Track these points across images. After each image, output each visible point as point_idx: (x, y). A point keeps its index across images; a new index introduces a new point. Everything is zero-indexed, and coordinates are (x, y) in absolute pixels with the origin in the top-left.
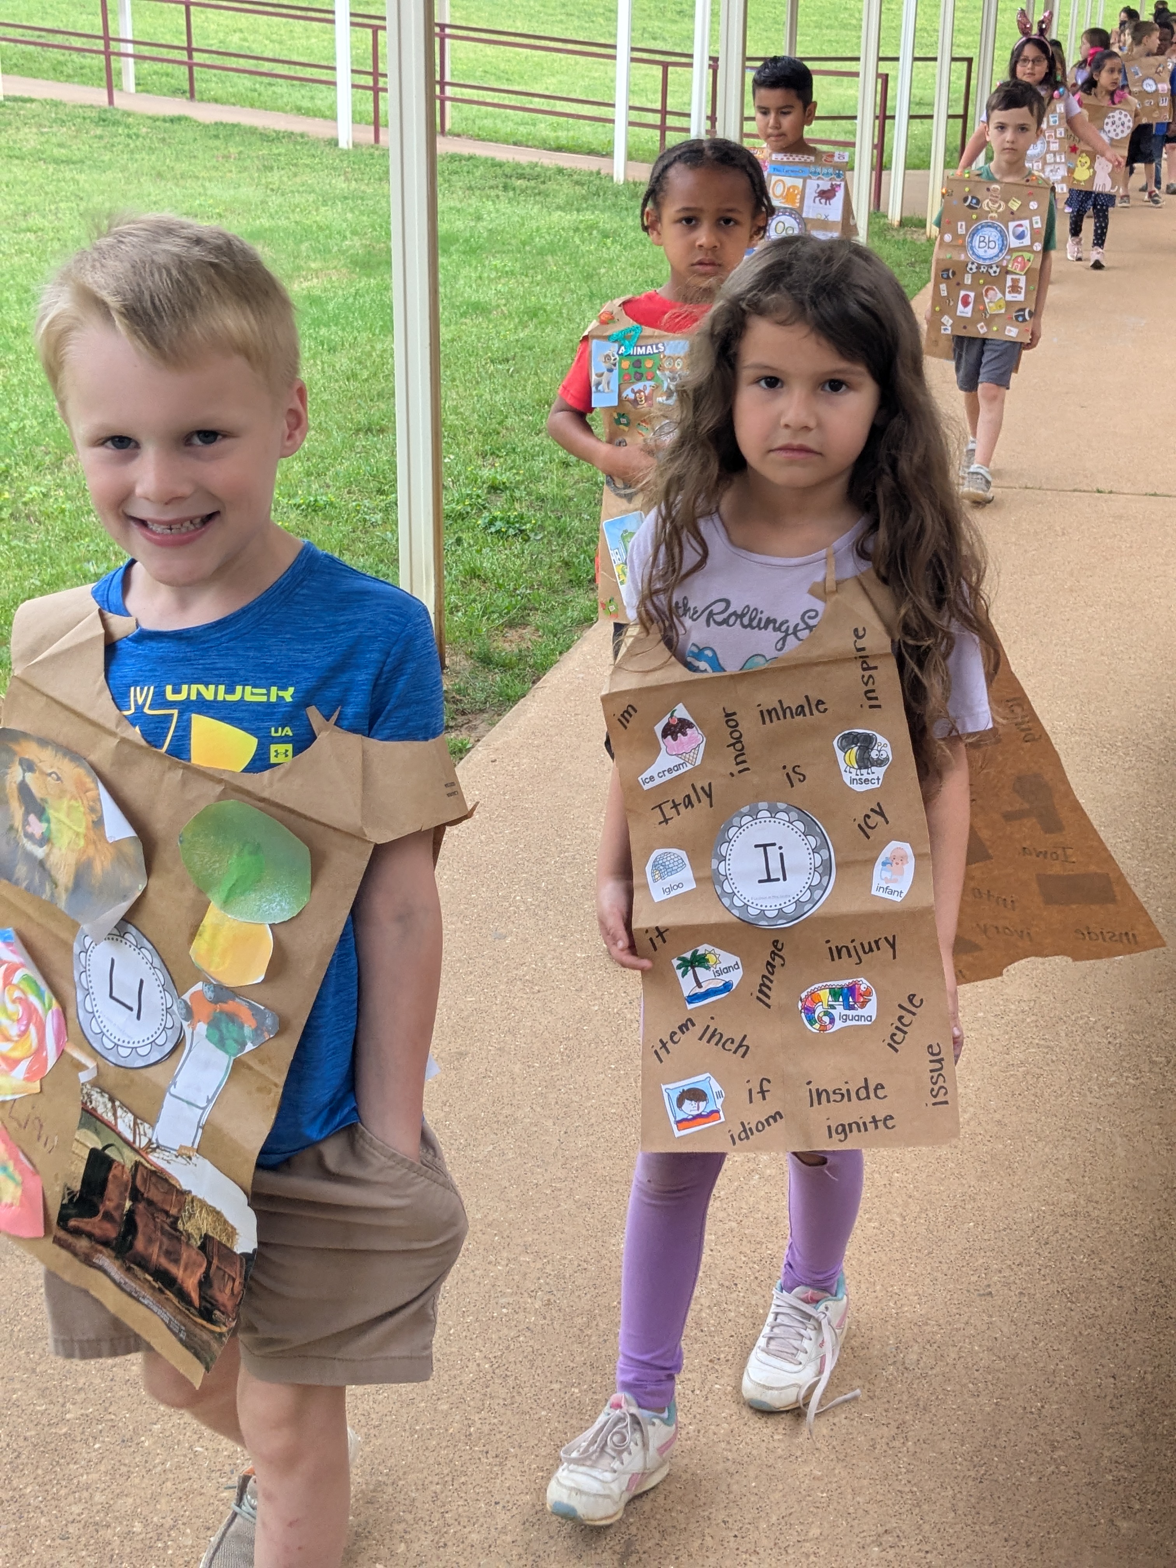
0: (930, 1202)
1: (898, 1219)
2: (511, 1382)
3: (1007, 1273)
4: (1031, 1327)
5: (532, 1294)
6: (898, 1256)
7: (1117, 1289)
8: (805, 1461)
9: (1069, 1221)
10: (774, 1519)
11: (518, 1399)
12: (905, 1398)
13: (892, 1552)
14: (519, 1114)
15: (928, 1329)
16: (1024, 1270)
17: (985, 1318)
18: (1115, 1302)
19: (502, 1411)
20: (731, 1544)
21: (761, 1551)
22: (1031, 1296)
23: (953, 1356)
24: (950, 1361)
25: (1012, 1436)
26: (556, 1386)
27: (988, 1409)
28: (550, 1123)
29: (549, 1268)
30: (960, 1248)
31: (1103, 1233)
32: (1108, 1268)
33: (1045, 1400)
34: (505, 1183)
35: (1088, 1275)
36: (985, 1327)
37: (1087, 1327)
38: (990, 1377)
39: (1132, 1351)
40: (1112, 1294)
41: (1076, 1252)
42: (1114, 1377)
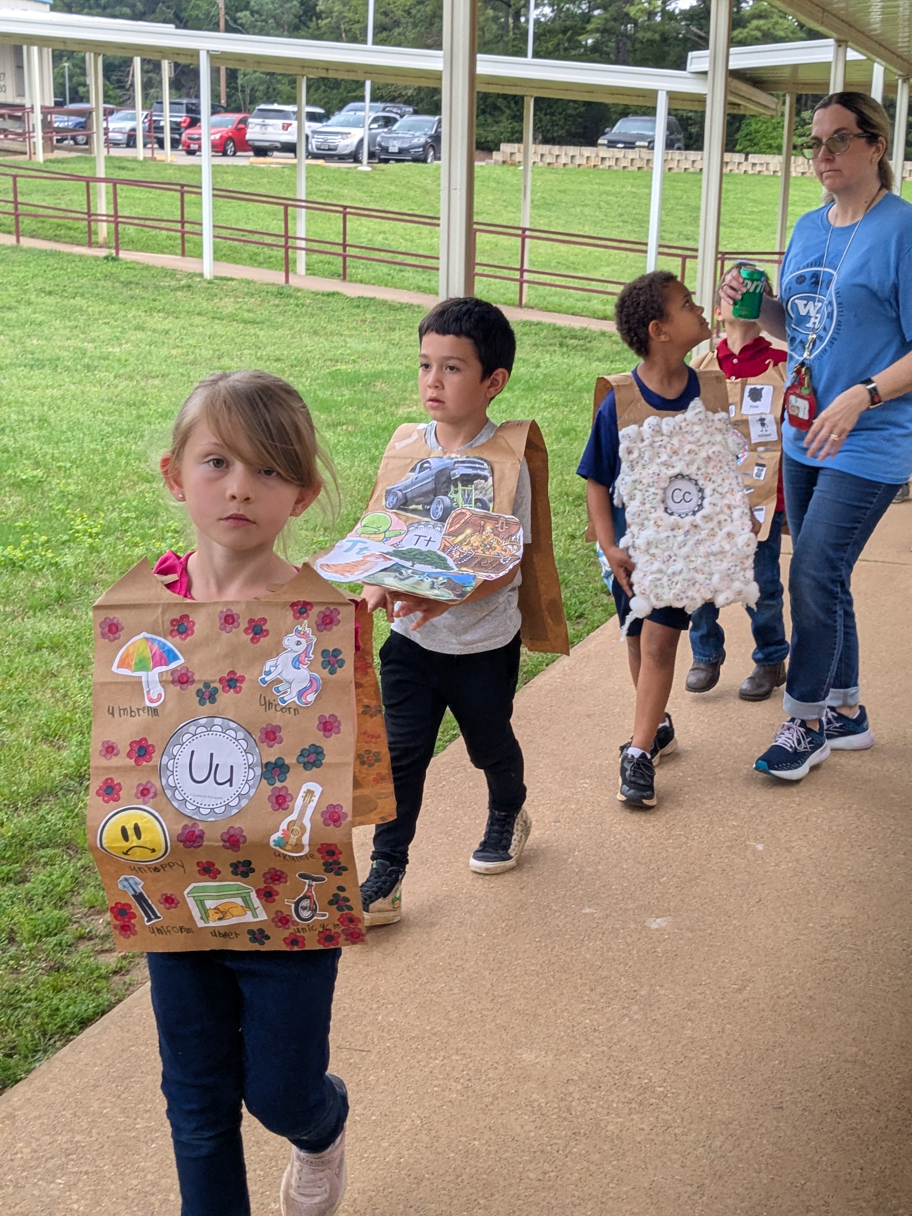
0: (749, 1045)
1: (724, 1055)
2: (433, 1133)
3: (796, 1095)
4: (807, 1132)
5: (457, 1080)
6: (720, 1078)
7: (874, 1112)
8: (628, 1203)
9: (849, 1065)
11: (436, 1144)
12: (706, 1169)
14: (467, 966)
15: (731, 1126)
16: (810, 1094)
17: (775, 1123)
18: (872, 1120)
19: (423, 1150)
22: (811, 1112)
23: (747, 1145)
24: (744, 1148)
25: (780, 1201)
26: (464, 1139)
27: (765, 1181)
28: (487, 972)
29: (470, 1065)
30: (765, 1076)
31: (873, 1075)
32: (872, 1099)
33: (808, 1180)
34: (449, 1008)
35: (854, 1102)
36: (773, 1129)
37: (847, 1135)
38: (770, 1161)
39: (878, 1154)
40: (871, 1115)
41: (850, 1086)
42: (862, 1169)
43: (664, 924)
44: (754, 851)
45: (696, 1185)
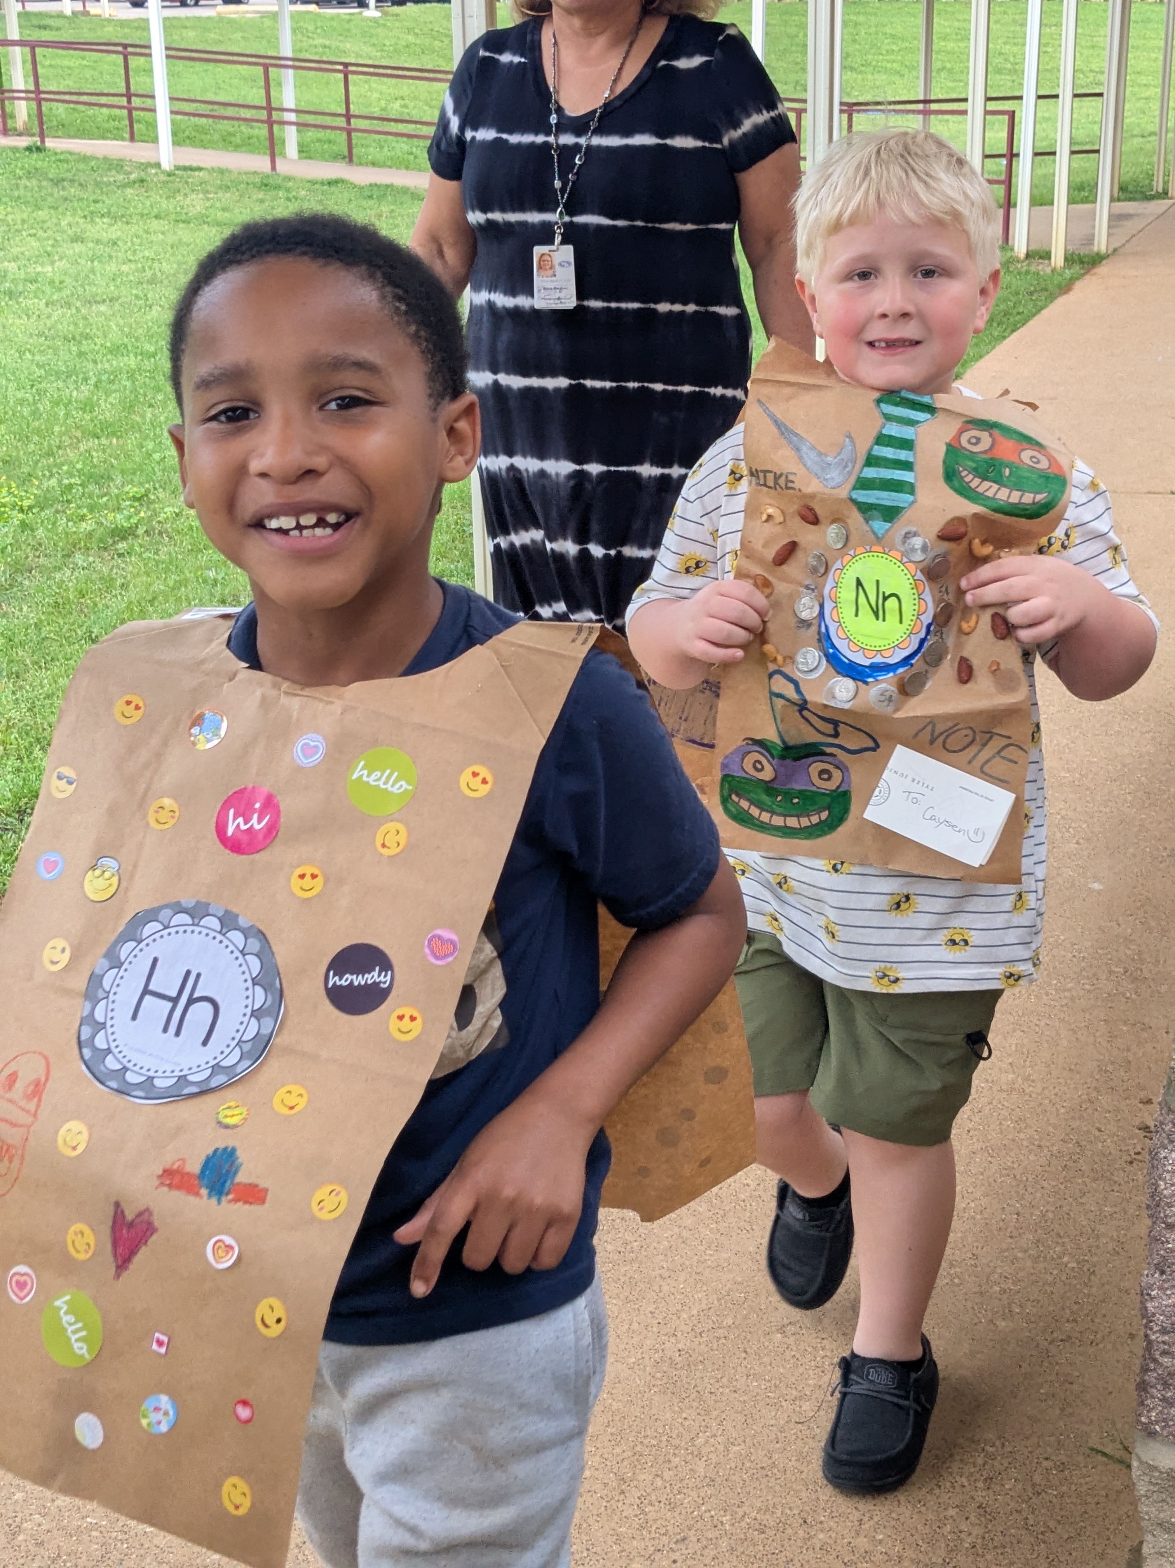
7: (1035, 1148)
8: (730, 1271)
9: (1004, 1095)
10: (695, 1312)
13: (792, 1338)
18: (1032, 1157)
20: (655, 1329)
21: (679, 1335)
31: (1032, 1104)
32: (1031, 1131)
35: (1010, 1137)
37: (1001, 1176)
39: (1038, 1195)
40: (1030, 1152)
41: (1005, 1119)
42: (1018, 1214)
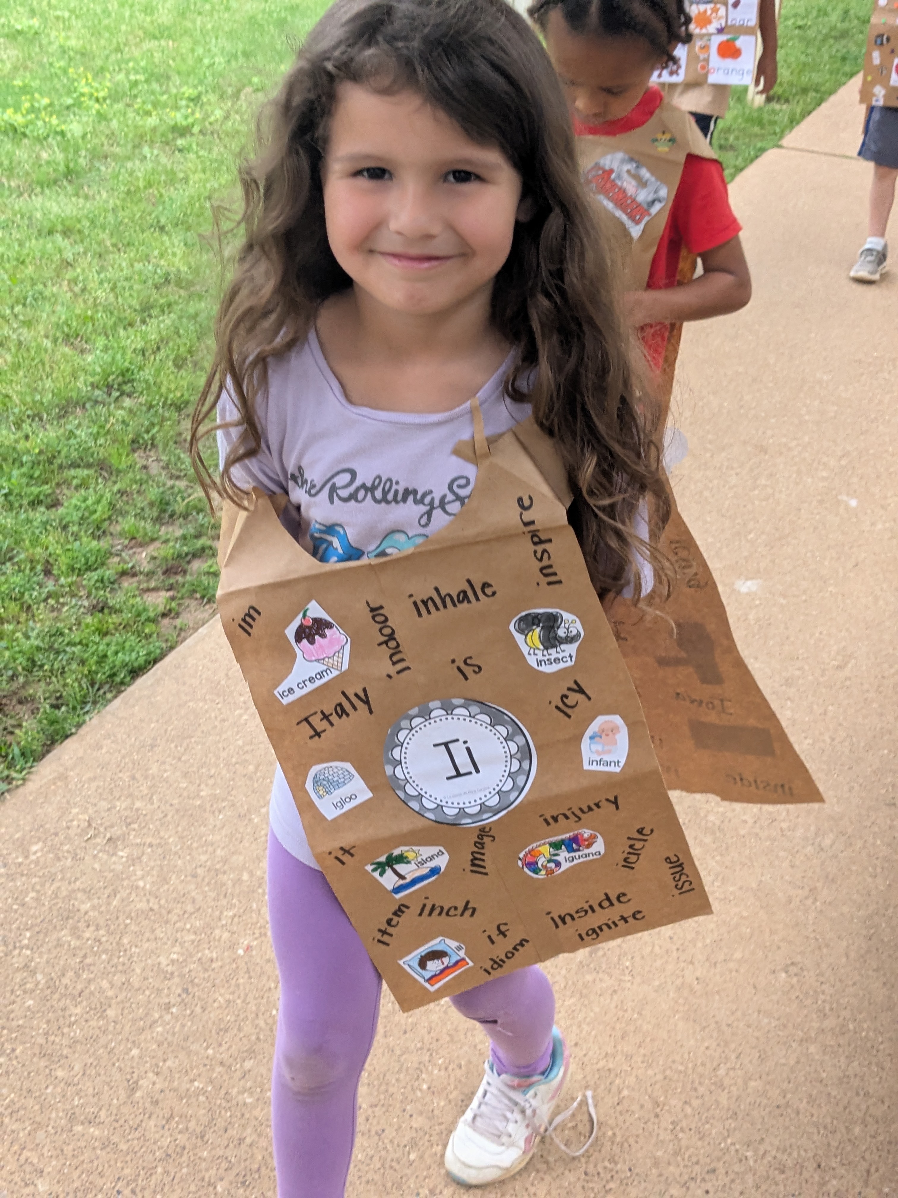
0: (855, 730)
12: (818, 870)
23: (860, 845)
24: (857, 848)
27: (882, 888)
36: (886, 828)
38: (886, 865)
43: (754, 588)
44: (847, 507)
45: (807, 889)
